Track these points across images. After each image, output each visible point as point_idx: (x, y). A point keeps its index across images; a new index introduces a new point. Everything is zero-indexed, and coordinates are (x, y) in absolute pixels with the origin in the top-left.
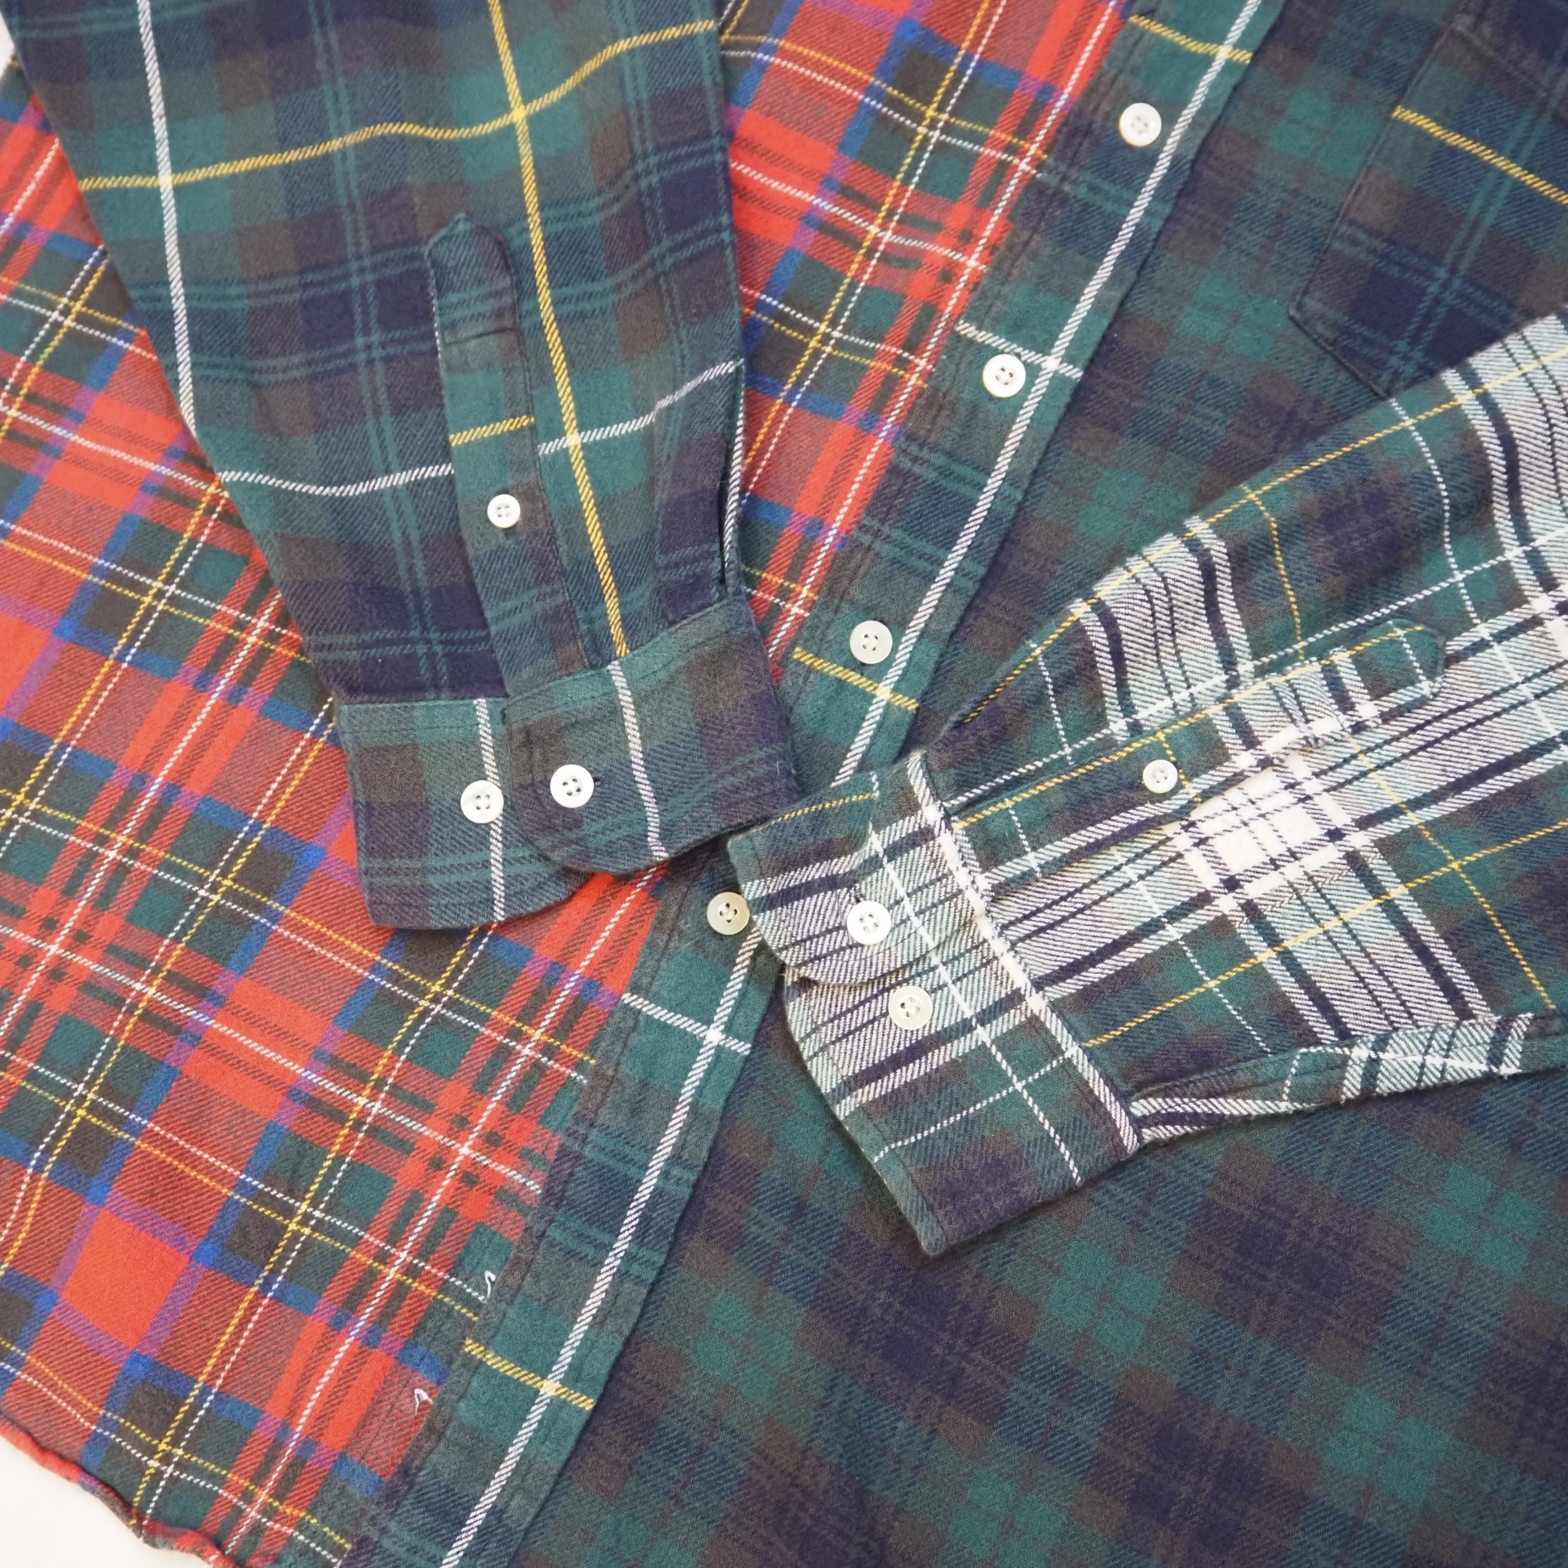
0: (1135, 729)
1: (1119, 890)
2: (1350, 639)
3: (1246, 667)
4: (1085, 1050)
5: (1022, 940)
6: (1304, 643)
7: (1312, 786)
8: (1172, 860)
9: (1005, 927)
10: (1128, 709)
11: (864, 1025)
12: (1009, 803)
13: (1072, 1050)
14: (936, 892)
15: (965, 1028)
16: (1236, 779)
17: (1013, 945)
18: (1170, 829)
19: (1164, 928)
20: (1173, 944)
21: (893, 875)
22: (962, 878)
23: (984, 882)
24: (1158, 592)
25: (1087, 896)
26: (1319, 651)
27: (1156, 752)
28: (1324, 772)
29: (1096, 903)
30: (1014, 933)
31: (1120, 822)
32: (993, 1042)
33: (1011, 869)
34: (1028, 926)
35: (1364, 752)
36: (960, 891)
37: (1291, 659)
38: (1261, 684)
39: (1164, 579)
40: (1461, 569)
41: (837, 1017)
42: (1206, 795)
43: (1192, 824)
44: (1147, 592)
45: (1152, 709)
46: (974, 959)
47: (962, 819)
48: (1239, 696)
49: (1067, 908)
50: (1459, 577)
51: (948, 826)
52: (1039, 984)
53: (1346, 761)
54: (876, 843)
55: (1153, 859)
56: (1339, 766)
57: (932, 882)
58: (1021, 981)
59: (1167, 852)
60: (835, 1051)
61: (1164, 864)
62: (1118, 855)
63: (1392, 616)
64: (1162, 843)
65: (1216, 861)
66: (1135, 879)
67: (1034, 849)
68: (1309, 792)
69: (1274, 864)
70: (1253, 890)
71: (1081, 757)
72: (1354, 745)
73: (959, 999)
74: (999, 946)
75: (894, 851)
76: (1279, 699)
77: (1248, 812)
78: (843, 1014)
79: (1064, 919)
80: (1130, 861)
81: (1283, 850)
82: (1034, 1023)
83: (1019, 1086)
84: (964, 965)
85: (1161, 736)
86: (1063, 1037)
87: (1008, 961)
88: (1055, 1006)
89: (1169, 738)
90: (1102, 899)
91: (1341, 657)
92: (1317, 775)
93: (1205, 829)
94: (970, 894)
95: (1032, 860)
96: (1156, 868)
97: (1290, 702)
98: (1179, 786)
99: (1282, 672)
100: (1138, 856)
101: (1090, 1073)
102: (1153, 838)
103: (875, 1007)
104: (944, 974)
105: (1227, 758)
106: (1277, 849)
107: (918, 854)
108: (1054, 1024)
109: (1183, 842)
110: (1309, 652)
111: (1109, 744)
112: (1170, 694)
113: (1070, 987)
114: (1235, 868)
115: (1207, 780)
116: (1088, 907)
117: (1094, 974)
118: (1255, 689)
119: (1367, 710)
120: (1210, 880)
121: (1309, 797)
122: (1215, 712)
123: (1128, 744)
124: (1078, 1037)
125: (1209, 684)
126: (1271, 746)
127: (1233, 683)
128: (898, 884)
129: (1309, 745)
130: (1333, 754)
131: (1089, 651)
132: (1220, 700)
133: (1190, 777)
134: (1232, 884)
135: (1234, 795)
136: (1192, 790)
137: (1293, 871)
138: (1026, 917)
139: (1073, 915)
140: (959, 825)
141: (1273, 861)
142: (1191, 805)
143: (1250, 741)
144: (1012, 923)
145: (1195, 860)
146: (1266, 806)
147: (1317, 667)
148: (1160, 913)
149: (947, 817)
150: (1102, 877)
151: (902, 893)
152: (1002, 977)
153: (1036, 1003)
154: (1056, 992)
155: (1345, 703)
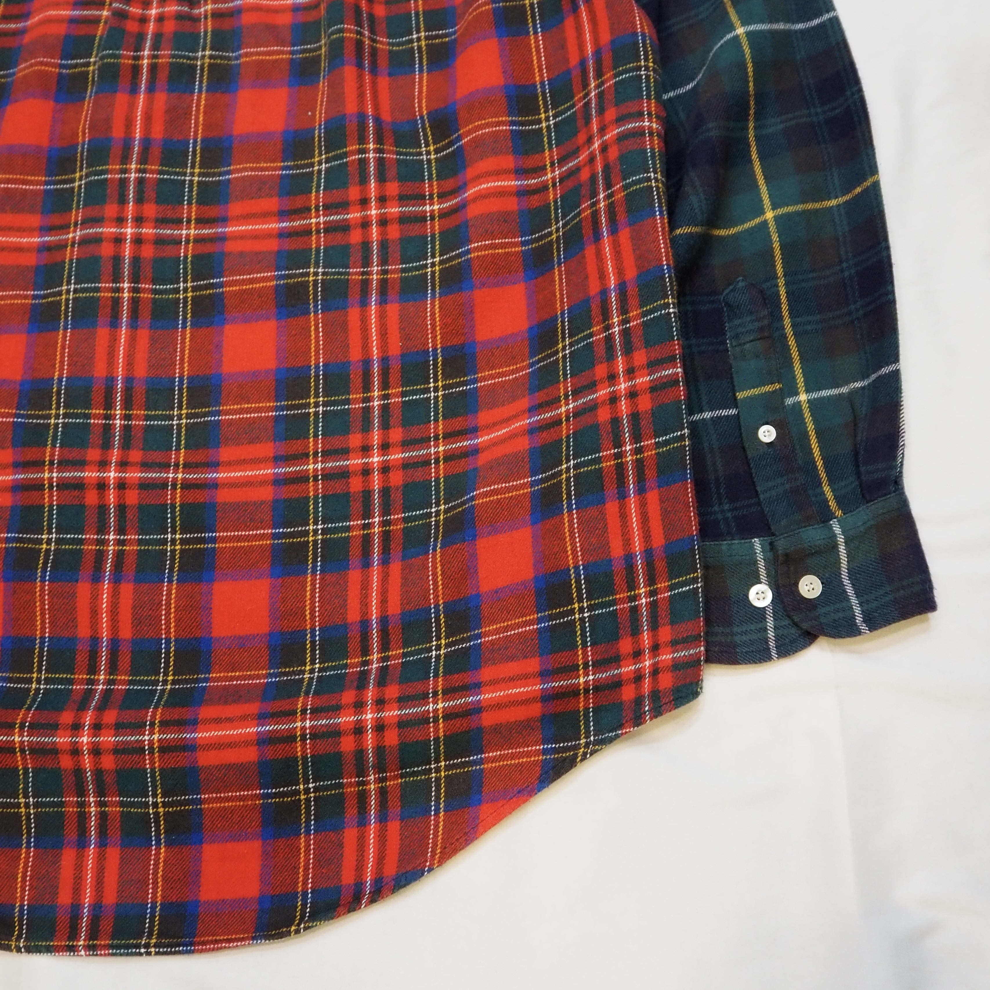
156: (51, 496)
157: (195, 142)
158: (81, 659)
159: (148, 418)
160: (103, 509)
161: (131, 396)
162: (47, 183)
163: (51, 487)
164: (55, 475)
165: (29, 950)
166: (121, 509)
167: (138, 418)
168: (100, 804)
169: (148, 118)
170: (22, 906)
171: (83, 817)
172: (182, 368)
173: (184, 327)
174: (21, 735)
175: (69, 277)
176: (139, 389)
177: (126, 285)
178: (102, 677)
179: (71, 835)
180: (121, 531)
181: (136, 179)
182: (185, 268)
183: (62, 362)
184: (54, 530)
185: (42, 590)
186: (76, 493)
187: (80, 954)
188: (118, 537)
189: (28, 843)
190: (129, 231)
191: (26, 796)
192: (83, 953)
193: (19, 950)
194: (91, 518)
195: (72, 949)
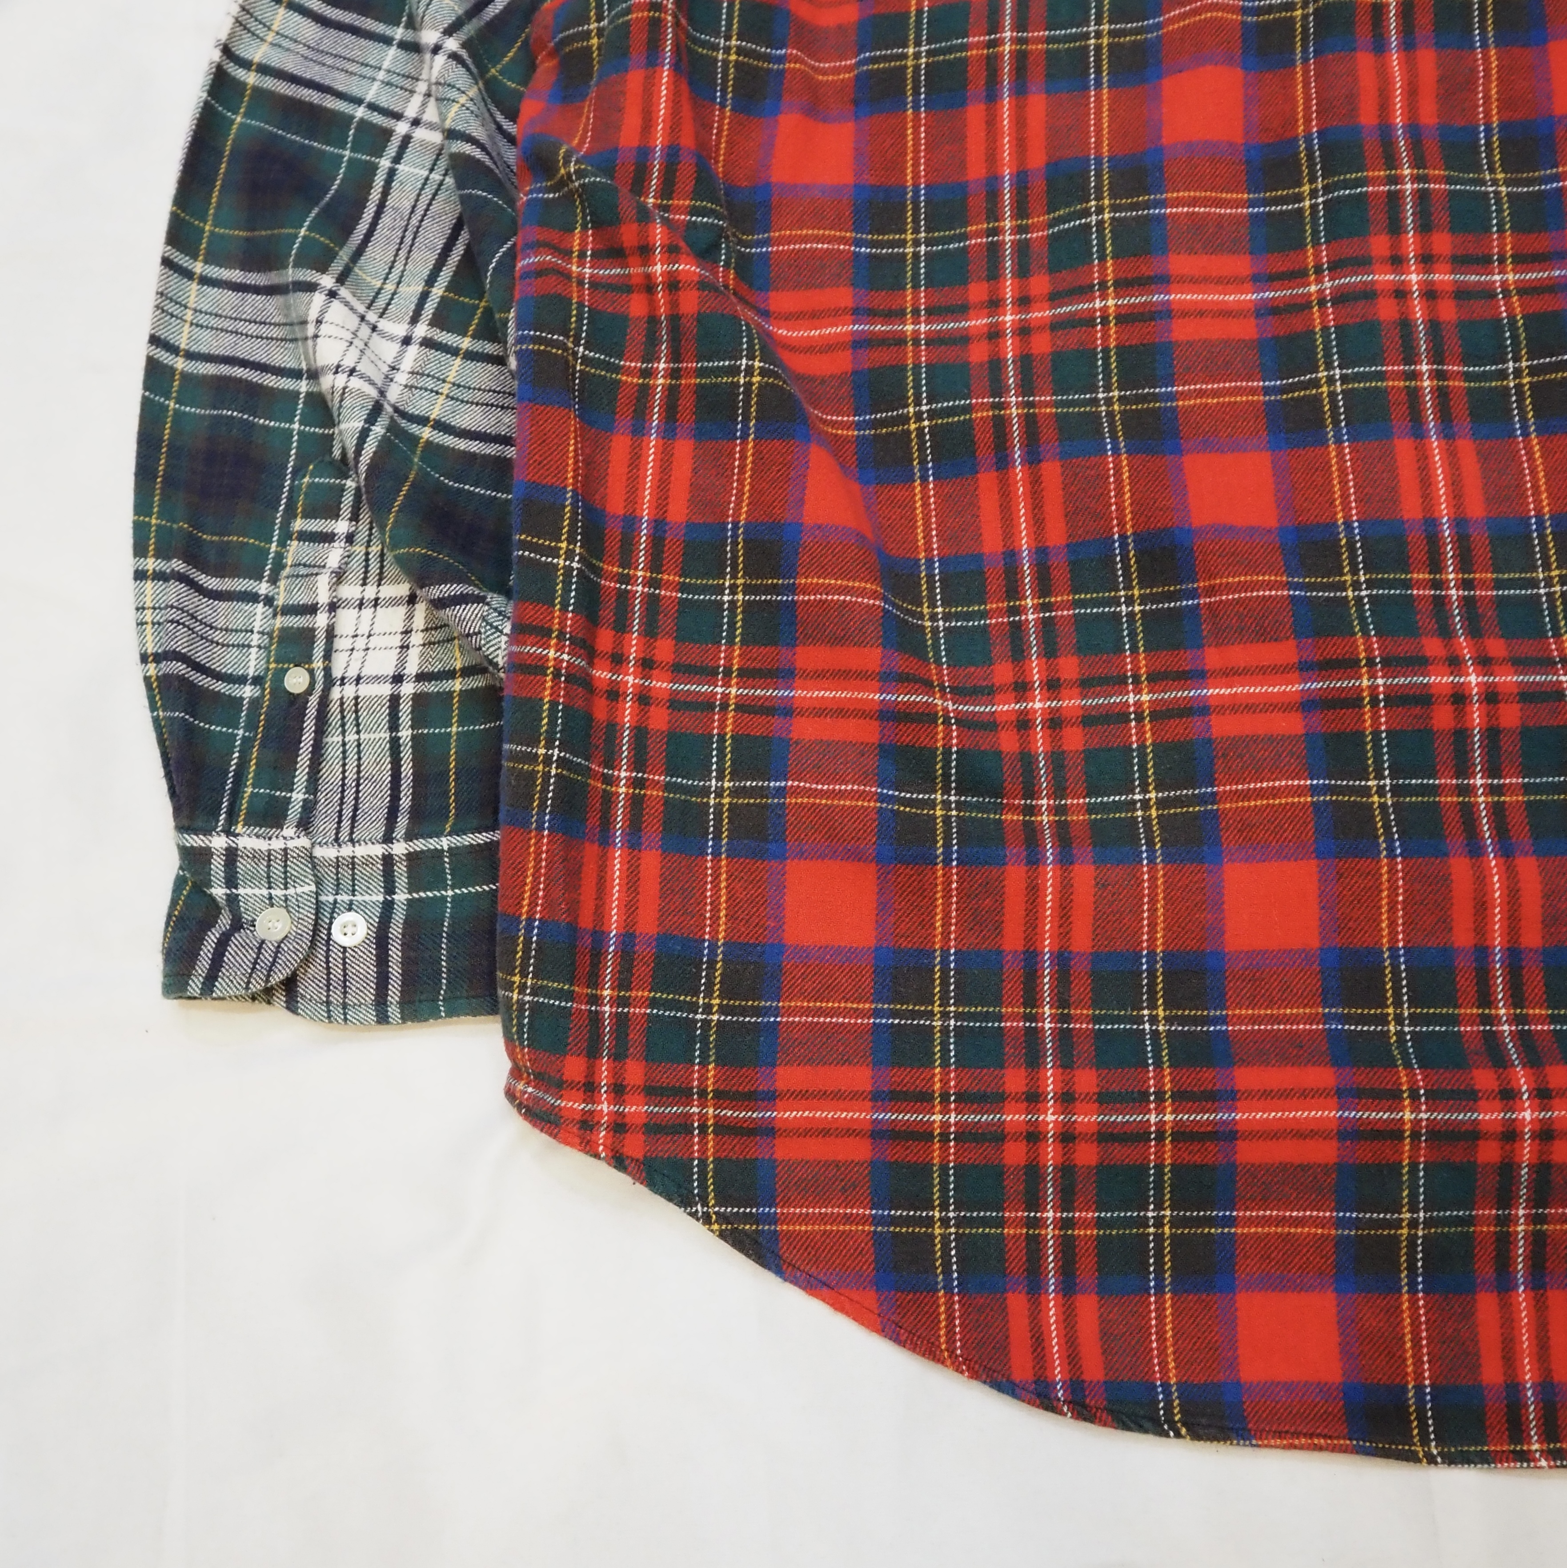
0: (257, 681)
1: (359, 752)
2: (290, 514)
3: (263, 588)
4: (450, 834)
5: (352, 833)
6: (274, 545)
7: (370, 592)
8: (356, 704)
9: (337, 840)
10: (241, 680)
11: (344, 970)
12: (249, 790)
13: (445, 843)
14: (277, 869)
15: (388, 907)
16: (331, 634)
17: (351, 840)
18: (336, 693)
19: (399, 738)
20: (414, 738)
21: (249, 891)
22: (277, 844)
23: (289, 831)
24: (174, 614)
25: (351, 775)
26: (286, 536)
27: (280, 675)
28: (365, 579)
29: (359, 772)
30: (344, 835)
31: (309, 724)
32: (410, 893)
33: (294, 812)
34: (346, 824)
35: (368, 546)
36: (285, 850)
37: (280, 556)
38: (282, 583)
39: (172, 607)
40: (292, 422)
41: (328, 985)
42: (328, 655)
43: (343, 679)
44: (172, 622)
45: (252, 664)
46: (346, 873)
47: (237, 823)
48: (280, 601)
49: (350, 793)
50: (296, 426)
51: (236, 835)
52: (388, 839)
53: (367, 560)
54: (219, 892)
55: (350, 717)
56: (367, 566)
57: (269, 866)
58: (378, 850)
59: (349, 704)
60: (351, 999)
61: (356, 711)
62: (333, 739)
63: (293, 481)
64: (342, 704)
65: (377, 679)
66: (356, 737)
67: (292, 791)
68: (373, 597)
69: (405, 647)
70: (412, 668)
71: (251, 725)
72: (359, 549)
73: (367, 898)
74: (347, 851)
75: (231, 881)
76: (298, 576)
77: (361, 643)
78: (328, 979)
79: (357, 799)
80: (344, 733)
81: (400, 637)
82: (412, 857)
83: (450, 893)
84: (346, 882)
85: (272, 666)
86: (432, 844)
87: (361, 851)
88: (409, 837)
89: (277, 661)
90: (359, 766)
91: (298, 524)
92: (364, 584)
93: (352, 673)
94: (291, 844)
95: (298, 796)
96: (357, 718)
97: (303, 571)
98: (311, 672)
99: (284, 567)
100: (343, 725)
101: (468, 839)
102: (334, 708)
103: (336, 955)
104: (344, 898)
105: (313, 630)
106: (397, 641)
107: (243, 866)
108: (419, 845)
109: (349, 691)
110: (282, 544)
111: (255, 703)
112: (249, 646)
113: (403, 822)
114: (390, 671)
115: (318, 651)
116: (358, 779)
117: (405, 802)
118: (282, 588)
119: (342, 527)
120: (386, 690)
121: (377, 599)
122: (280, 622)
123: (264, 690)
124: (439, 834)
125: (259, 617)
126: (323, 598)
127: (269, 601)
128: (257, 891)
129: (339, 576)
130: (356, 564)
131: (182, 679)
132: (275, 615)
133: (309, 659)
134: (398, 679)
135: (341, 644)
136: (318, 664)
137: (417, 639)
138: (339, 822)
139: (358, 792)
140: (239, 829)
141: (402, 647)
142: (327, 670)
143: (312, 609)
144: (337, 834)
145: (365, 690)
146: (364, 629)
147: (295, 543)
148: (388, 735)
149: (228, 832)
150: (344, 758)
151: (265, 892)
152: (368, 861)
153: (399, 849)
154: (400, 830)
155: (328, 538)
156: (1375, 717)
157: (1488, 130)
158: (1466, 983)
159: (1499, 584)
160: (1462, 735)
161: (1469, 550)
162: (1252, 204)
163: (1374, 702)
164: (1380, 681)
165: (1451, 1460)
166: (1492, 734)
167: (1484, 585)
168: (1532, 1219)
169: (1412, 92)
170: (1419, 1388)
171: (1505, 1241)
172: (1538, 502)
173: (1526, 434)
174: (1416, 1109)
175: (1328, 355)
176: (1480, 538)
177: (1425, 368)
178: (1502, 1012)
179: (1485, 1269)
180: (1492, 771)
181: (1414, 192)
182: (1515, 337)
183: (1345, 496)
184: (1387, 773)
185: (1392, 871)
186: (1417, 710)
187: (1539, 1464)
188: (1490, 781)
189: (1412, 1284)
190: (1414, 278)
191: (1414, 1209)
192: (1543, 1463)
193: (1431, 1460)
194: (1444, 751)
195: (1524, 1457)
